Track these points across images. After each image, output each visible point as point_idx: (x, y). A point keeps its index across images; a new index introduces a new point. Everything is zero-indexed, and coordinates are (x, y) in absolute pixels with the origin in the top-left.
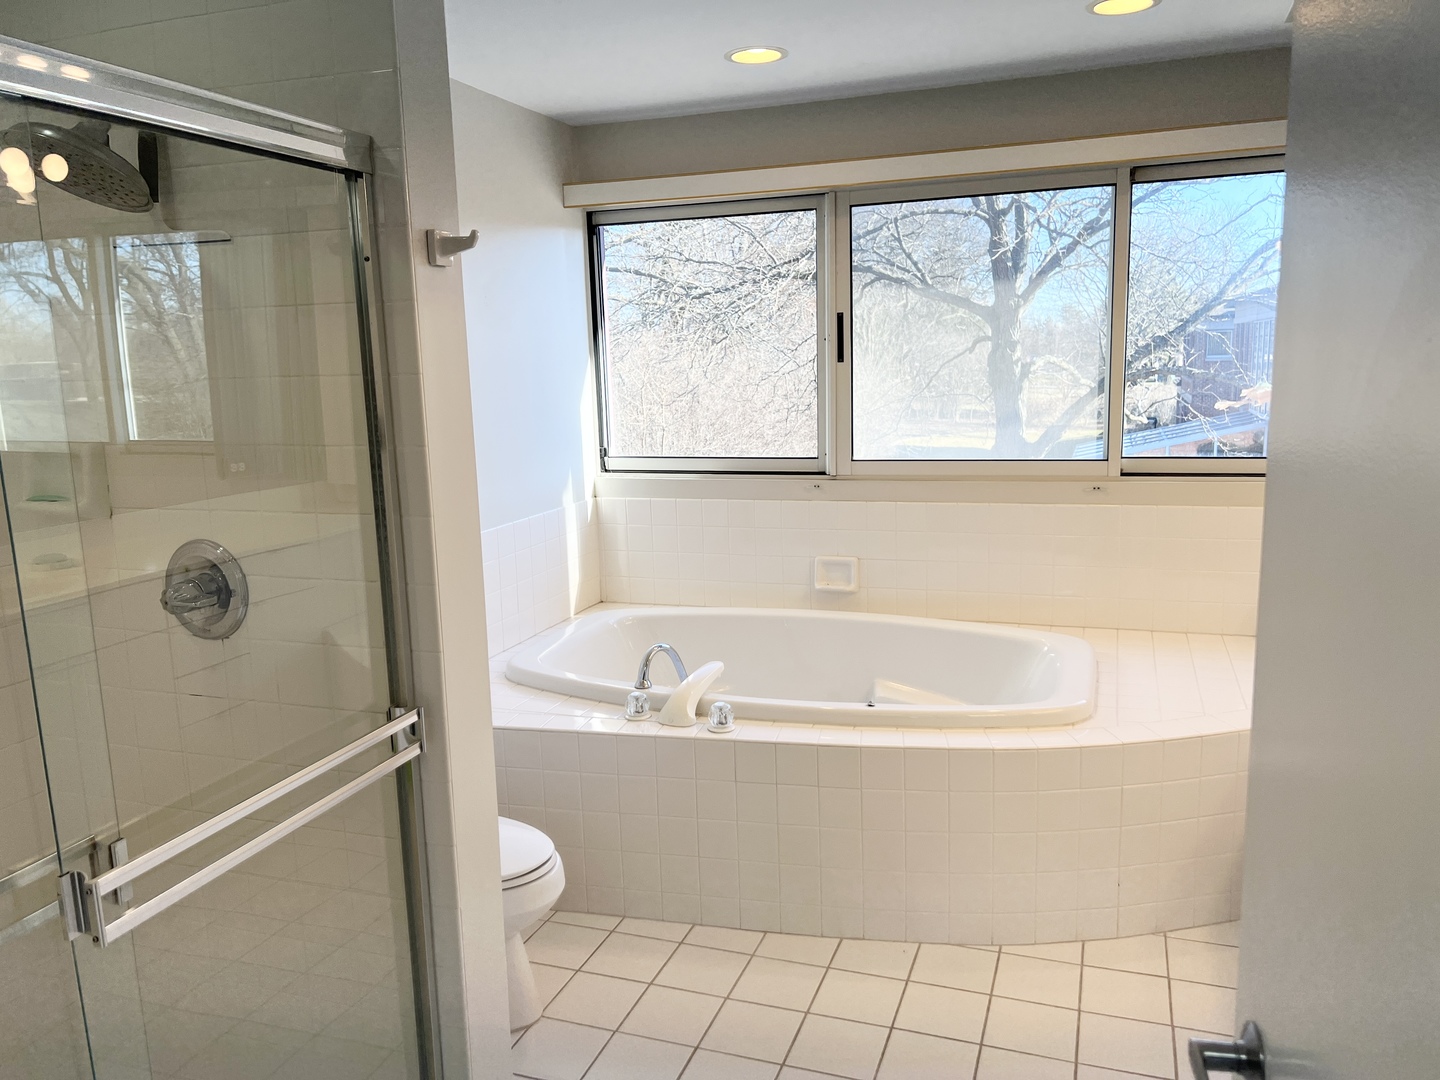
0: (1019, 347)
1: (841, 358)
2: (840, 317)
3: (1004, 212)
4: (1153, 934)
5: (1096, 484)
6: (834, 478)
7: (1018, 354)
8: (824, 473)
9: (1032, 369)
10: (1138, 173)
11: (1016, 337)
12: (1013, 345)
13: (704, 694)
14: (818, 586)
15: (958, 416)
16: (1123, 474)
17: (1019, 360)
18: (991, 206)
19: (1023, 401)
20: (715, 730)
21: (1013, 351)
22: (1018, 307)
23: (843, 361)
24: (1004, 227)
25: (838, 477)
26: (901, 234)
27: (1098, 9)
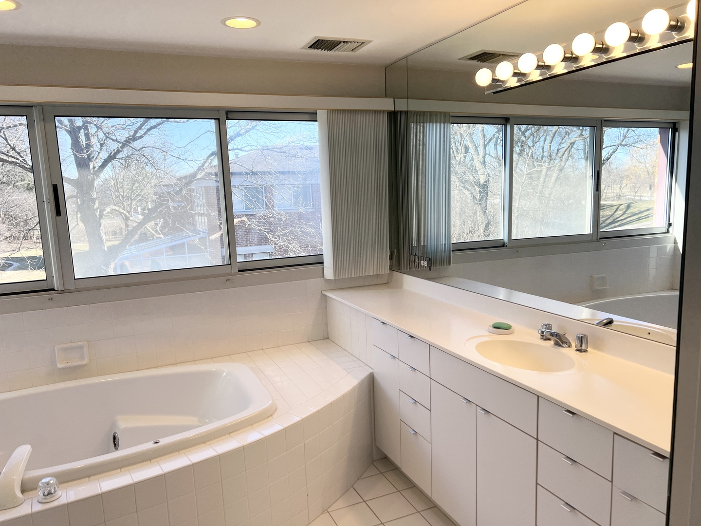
0: (97, 202)
1: (58, 213)
2: (55, 188)
3: (79, 128)
4: (322, 513)
5: (228, 277)
6: (63, 292)
7: (97, 205)
8: (53, 290)
9: (104, 213)
10: (233, 113)
11: (94, 195)
12: (93, 201)
13: (24, 475)
14: (60, 366)
15: (35, 238)
16: (239, 271)
17: (97, 209)
18: (71, 122)
19: (102, 230)
20: (44, 501)
21: (94, 203)
22: (94, 180)
23: (60, 216)
24: (80, 136)
25: (65, 291)
26: (6, 135)
27: (228, 23)
